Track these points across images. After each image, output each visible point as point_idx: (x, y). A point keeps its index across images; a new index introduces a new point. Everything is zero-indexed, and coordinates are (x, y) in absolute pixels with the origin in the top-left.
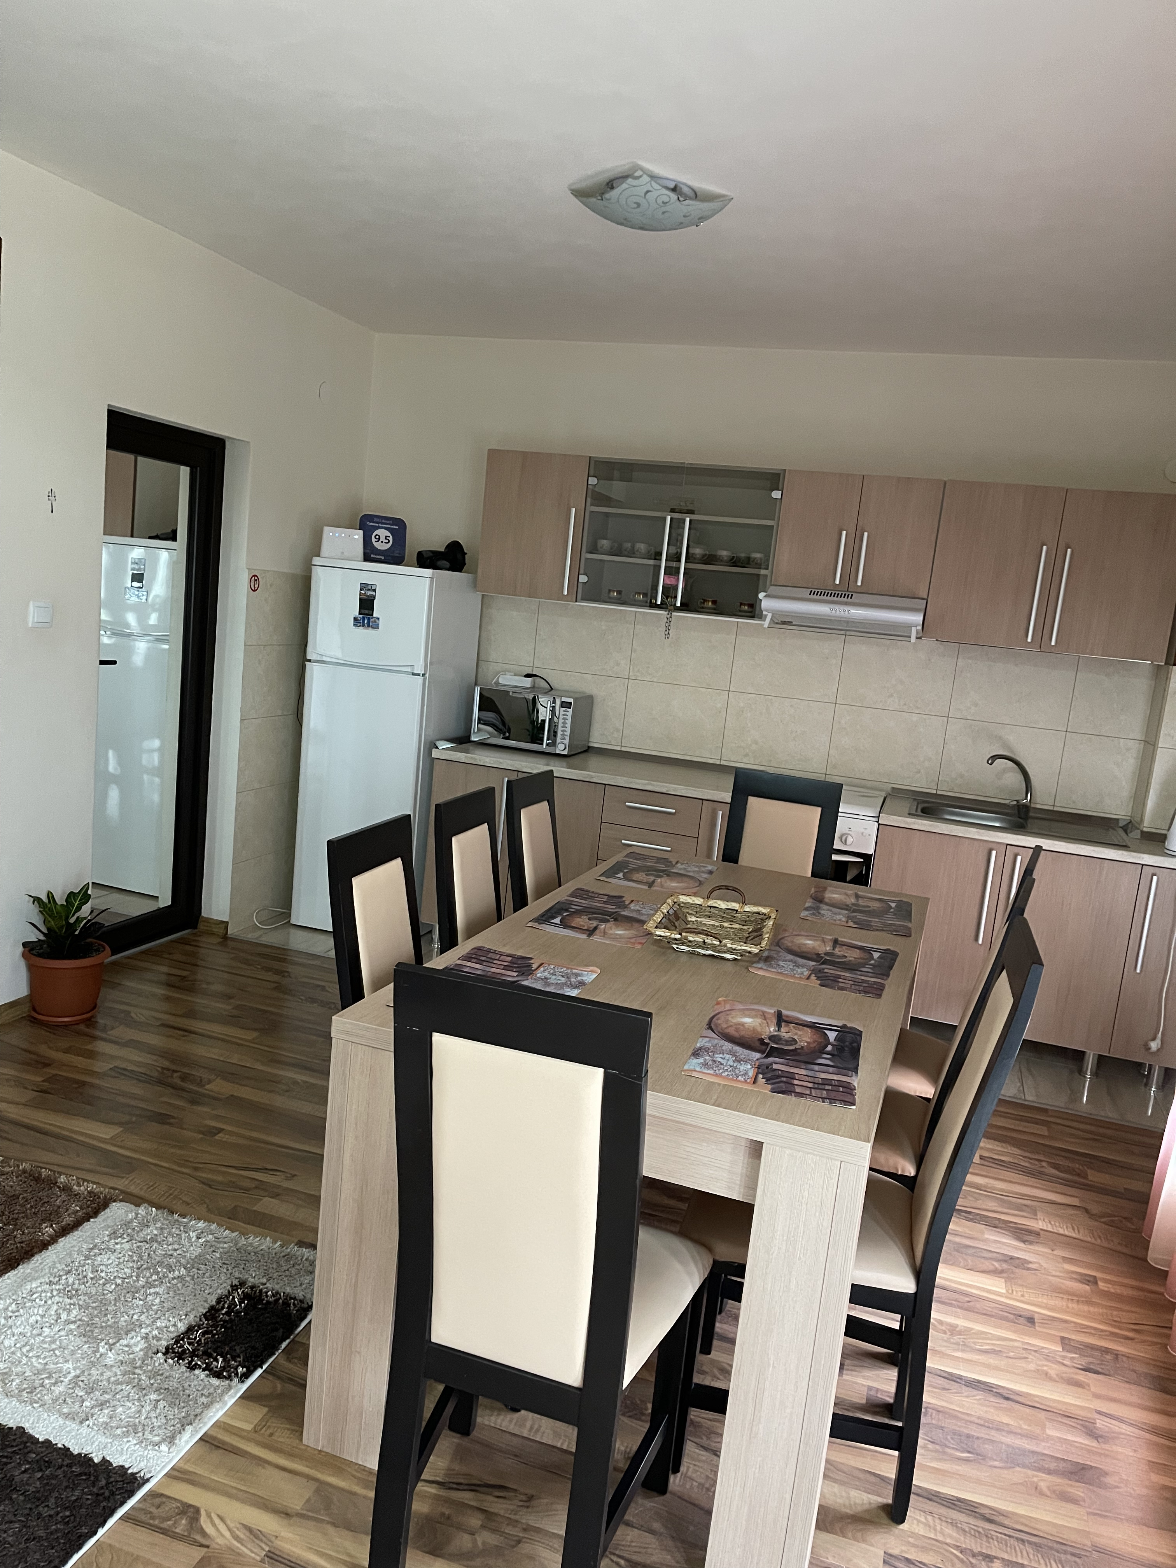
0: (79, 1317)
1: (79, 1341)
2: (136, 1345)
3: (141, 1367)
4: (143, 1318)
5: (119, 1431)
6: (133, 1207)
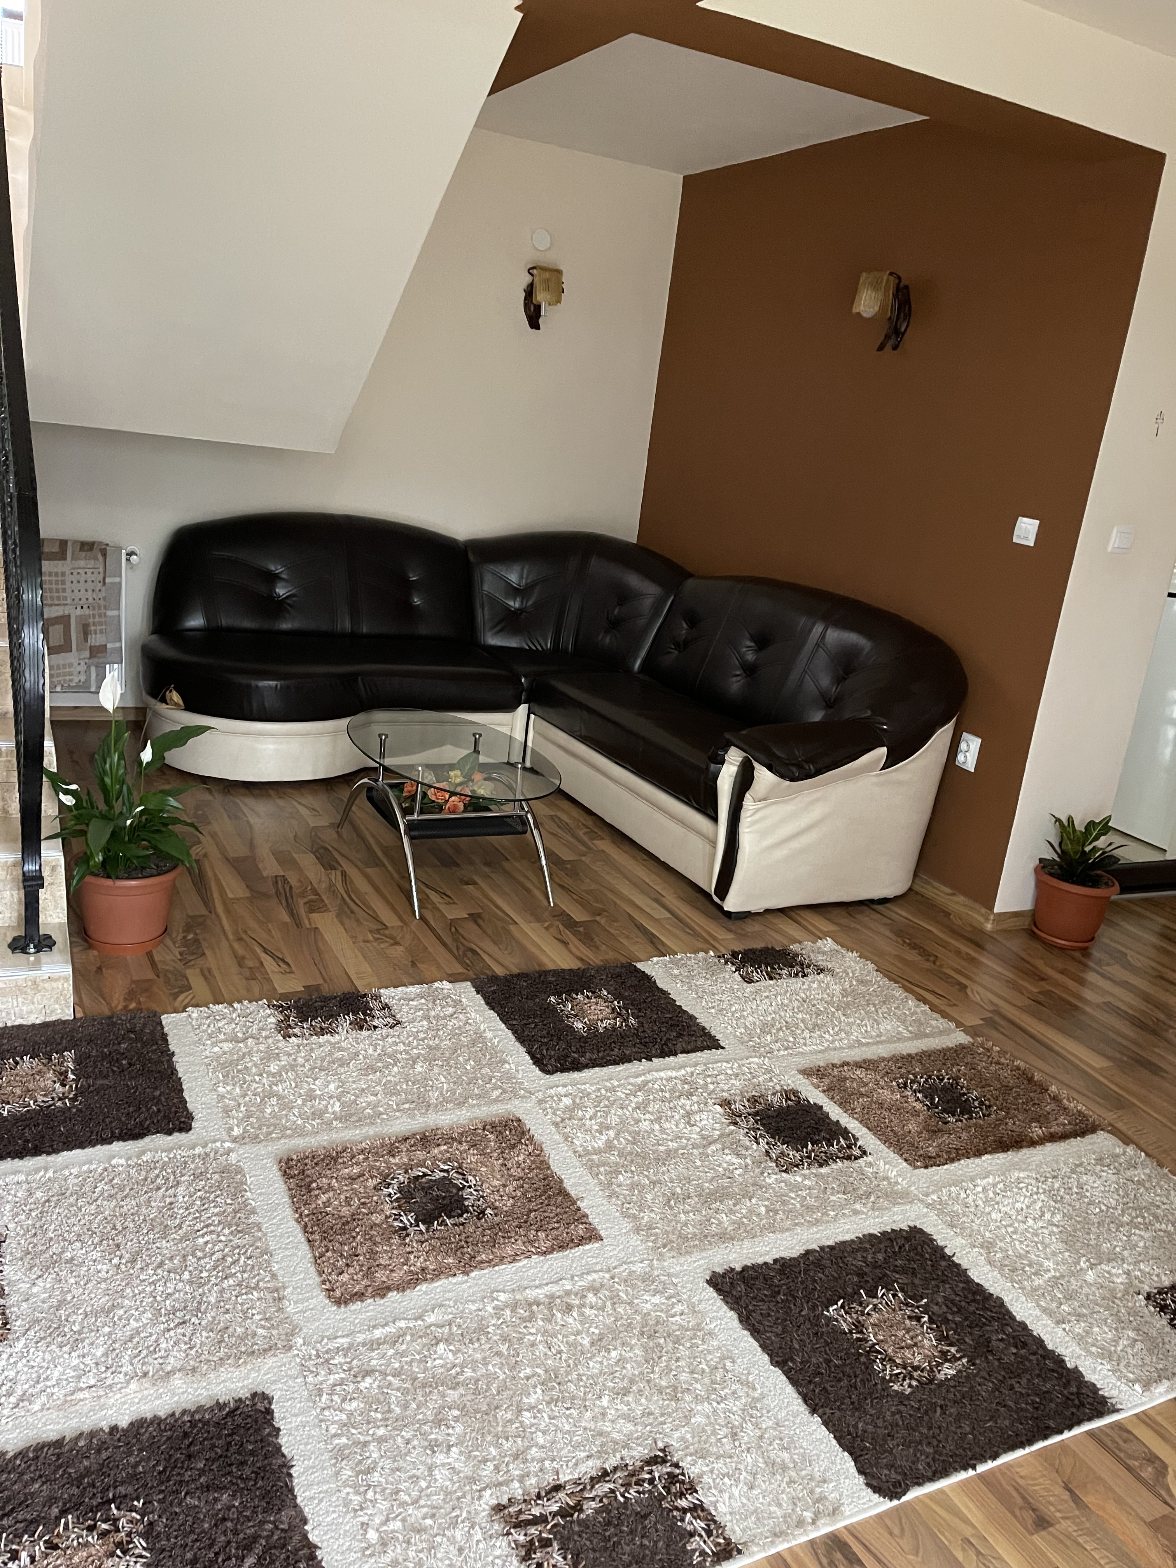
0: (1062, 1223)
1: (1061, 1246)
2: (1118, 1276)
3: (1120, 1299)
4: (1126, 1253)
5: (1094, 1349)
6: (1120, 1143)
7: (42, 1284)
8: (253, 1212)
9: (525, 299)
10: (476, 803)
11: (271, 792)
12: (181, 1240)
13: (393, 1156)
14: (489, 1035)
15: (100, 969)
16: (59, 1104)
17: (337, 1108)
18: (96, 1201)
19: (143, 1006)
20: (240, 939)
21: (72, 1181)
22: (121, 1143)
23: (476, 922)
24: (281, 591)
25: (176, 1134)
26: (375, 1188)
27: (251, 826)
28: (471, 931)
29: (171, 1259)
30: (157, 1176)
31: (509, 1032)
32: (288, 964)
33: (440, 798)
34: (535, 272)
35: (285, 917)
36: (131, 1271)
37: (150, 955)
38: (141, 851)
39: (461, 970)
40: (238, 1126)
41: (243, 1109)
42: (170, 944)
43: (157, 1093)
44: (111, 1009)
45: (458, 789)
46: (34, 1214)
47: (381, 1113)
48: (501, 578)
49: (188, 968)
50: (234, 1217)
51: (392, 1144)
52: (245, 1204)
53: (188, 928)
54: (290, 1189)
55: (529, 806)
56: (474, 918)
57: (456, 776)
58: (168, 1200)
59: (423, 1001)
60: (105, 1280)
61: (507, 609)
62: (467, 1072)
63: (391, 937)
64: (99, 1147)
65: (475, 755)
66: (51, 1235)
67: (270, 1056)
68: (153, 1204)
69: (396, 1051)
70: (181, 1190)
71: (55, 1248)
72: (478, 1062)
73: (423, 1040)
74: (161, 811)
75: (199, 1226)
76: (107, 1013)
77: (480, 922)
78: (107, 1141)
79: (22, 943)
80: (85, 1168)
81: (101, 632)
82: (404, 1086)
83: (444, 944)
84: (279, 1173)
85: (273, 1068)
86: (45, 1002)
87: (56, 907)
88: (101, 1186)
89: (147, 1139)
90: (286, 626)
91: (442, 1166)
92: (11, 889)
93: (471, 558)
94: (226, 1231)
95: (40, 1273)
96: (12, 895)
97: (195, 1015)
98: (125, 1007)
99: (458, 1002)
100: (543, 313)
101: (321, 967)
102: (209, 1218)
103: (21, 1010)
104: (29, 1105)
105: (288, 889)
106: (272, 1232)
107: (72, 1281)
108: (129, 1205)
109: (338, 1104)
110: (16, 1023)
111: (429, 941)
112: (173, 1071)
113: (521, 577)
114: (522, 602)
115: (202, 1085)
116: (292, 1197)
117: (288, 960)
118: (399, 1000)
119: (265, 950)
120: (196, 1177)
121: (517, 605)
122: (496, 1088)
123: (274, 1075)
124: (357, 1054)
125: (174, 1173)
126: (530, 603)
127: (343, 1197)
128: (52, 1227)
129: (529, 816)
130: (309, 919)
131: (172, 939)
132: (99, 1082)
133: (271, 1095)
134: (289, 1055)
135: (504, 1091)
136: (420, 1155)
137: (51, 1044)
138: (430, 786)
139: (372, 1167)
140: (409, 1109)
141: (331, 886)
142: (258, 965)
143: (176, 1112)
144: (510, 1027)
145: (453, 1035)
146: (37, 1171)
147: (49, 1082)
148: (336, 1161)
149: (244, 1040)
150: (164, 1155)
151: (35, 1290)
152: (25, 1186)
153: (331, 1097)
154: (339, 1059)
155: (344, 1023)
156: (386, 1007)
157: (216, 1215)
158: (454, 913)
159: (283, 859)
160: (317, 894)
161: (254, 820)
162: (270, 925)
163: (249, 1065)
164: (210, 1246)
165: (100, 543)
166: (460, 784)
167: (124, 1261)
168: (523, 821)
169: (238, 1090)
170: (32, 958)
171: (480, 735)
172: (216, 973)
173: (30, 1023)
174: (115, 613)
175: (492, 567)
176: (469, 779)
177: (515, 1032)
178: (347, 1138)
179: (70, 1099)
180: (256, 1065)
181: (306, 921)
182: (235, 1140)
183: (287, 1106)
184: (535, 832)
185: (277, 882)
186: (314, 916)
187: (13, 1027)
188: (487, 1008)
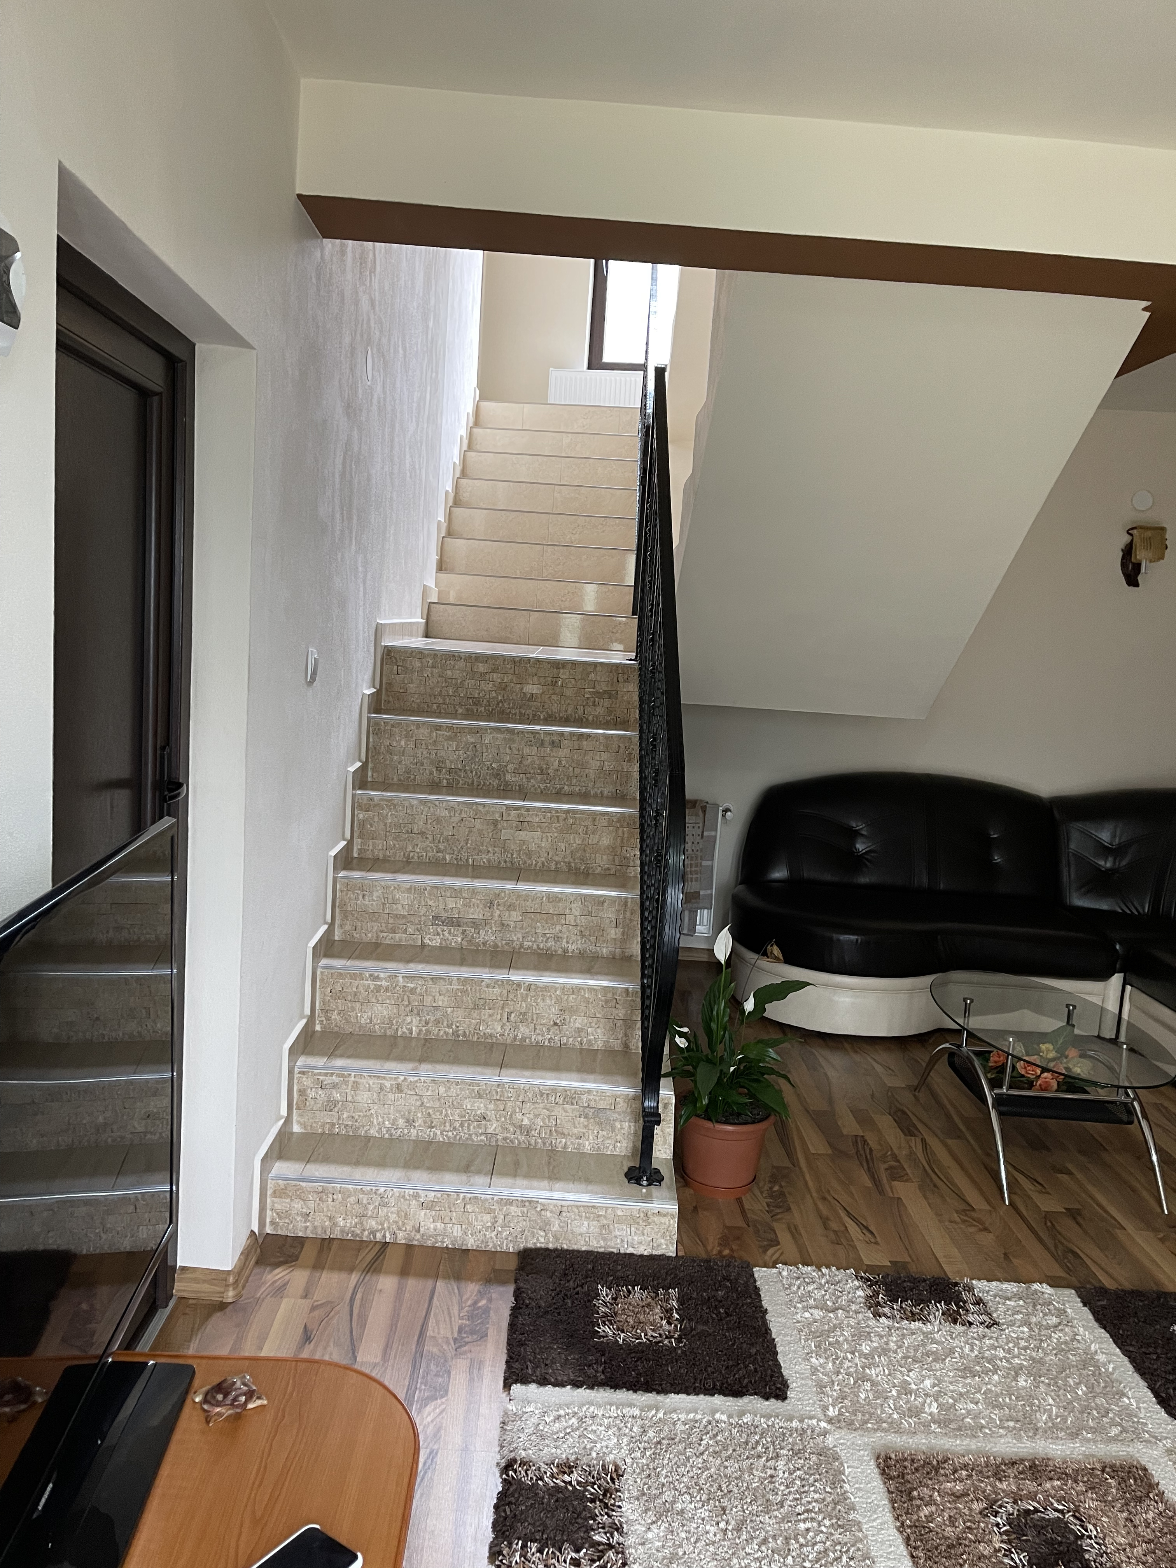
7: (656, 1531)
8: (852, 1508)
9: (1123, 558)
10: (1070, 1083)
11: (846, 1045)
12: (783, 1519)
13: (1000, 1480)
14: (1102, 1358)
15: (695, 1208)
16: (666, 1342)
17: (934, 1409)
18: (702, 1454)
19: (735, 1255)
20: (824, 1199)
21: (680, 1427)
22: (722, 1397)
23: (1075, 1219)
24: (860, 847)
25: (773, 1400)
26: (981, 1513)
27: (828, 1079)
28: (1068, 1228)
29: (774, 1537)
30: (757, 1442)
31: (1126, 1359)
32: (871, 1233)
33: (1032, 1073)
34: (1135, 532)
35: (868, 1183)
36: (738, 1541)
37: (739, 1201)
38: (739, 1098)
39: (1063, 1274)
40: (834, 1406)
41: (837, 1388)
42: (758, 1193)
43: (753, 1351)
44: (707, 1251)
45: (1051, 1065)
46: (648, 1453)
47: (983, 1427)
48: (1090, 836)
49: (777, 1220)
50: (834, 1509)
51: (998, 1466)
52: (844, 1496)
53: (774, 1179)
54: (890, 1492)
55: (1136, 1094)
56: (1073, 1214)
57: (1048, 1050)
58: (769, 1472)
59: (1021, 1302)
60: (714, 1543)
61: (1097, 869)
62: (1078, 1398)
63: (979, 1221)
64: (701, 1396)
65: (1069, 1028)
66: (662, 1480)
67: (861, 1334)
68: (755, 1472)
69: (996, 1356)
70: (781, 1464)
71: (668, 1496)
72: (1091, 1388)
73: (1025, 1348)
74: (760, 1061)
75: (800, 1509)
76: (704, 1256)
77: (1079, 1218)
78: (710, 1392)
79: (636, 1173)
80: (691, 1416)
81: (696, 880)
82: (1007, 1400)
83: (1041, 1241)
84: (876, 1470)
85: (865, 1348)
86: (653, 1236)
87: (665, 1143)
88: (706, 1440)
89: (746, 1399)
90: (864, 880)
91: (1056, 1505)
92: (629, 1121)
93: (1057, 814)
94: (827, 1522)
95: (654, 1519)
96: (630, 1126)
97: (785, 1273)
98: (720, 1252)
99: (1061, 1313)
100: (1143, 570)
101: (907, 1243)
102: (809, 1503)
103: (633, 1239)
104: (640, 1338)
105: (868, 1152)
106: (873, 1535)
107: (683, 1535)
108: (732, 1467)
109: (935, 1405)
110: (628, 1252)
111: (1023, 1234)
112: (767, 1331)
113: (1114, 836)
114: (1114, 863)
115: (795, 1352)
116: (893, 1502)
117: (872, 1228)
118: (995, 1296)
119: (849, 1214)
120: (796, 1453)
121: (1109, 865)
122: (1113, 1424)
123: (866, 1356)
124: (952, 1351)
125: (773, 1443)
126: (1124, 863)
127: (946, 1515)
128: (664, 1472)
129: (1135, 1103)
130: (891, 1188)
131: (759, 1188)
132: (700, 1327)
133: (865, 1378)
134: (881, 1337)
135: (1124, 1430)
136: (1030, 1485)
137: (658, 1278)
138: (1020, 1059)
139: (977, 1488)
140: (1014, 1428)
141: (911, 1155)
142: (843, 1229)
143: (772, 1376)
144: (1126, 1353)
145: (1059, 1350)
146: (650, 1408)
147: (657, 1317)
148: (937, 1471)
149: (834, 1310)
150: (763, 1420)
151: (650, 1535)
152: (639, 1422)
153: (927, 1395)
154: (933, 1353)
155: (937, 1310)
156: (979, 1302)
157: (816, 1501)
158: (1049, 1204)
159: (864, 1119)
160: (898, 1161)
161: (832, 1074)
162: (851, 1187)
163: (841, 1339)
164: (811, 1534)
165: (701, 801)
166: (1053, 1060)
167: (730, 1528)
168: (1131, 1111)
169: (830, 1364)
170: (644, 1191)
171: (1075, 1007)
172: (802, 1231)
173: (639, 1253)
174: (709, 863)
175: (1080, 825)
176: (1062, 1054)
177: (1132, 1361)
178: (947, 1447)
179: (675, 1339)
180: (846, 1340)
181: (889, 1190)
182: (830, 1421)
183: (881, 1394)
184: (1144, 1124)
185: (856, 1142)
186: (895, 1183)
187: (625, 1254)
188: (1096, 1325)
